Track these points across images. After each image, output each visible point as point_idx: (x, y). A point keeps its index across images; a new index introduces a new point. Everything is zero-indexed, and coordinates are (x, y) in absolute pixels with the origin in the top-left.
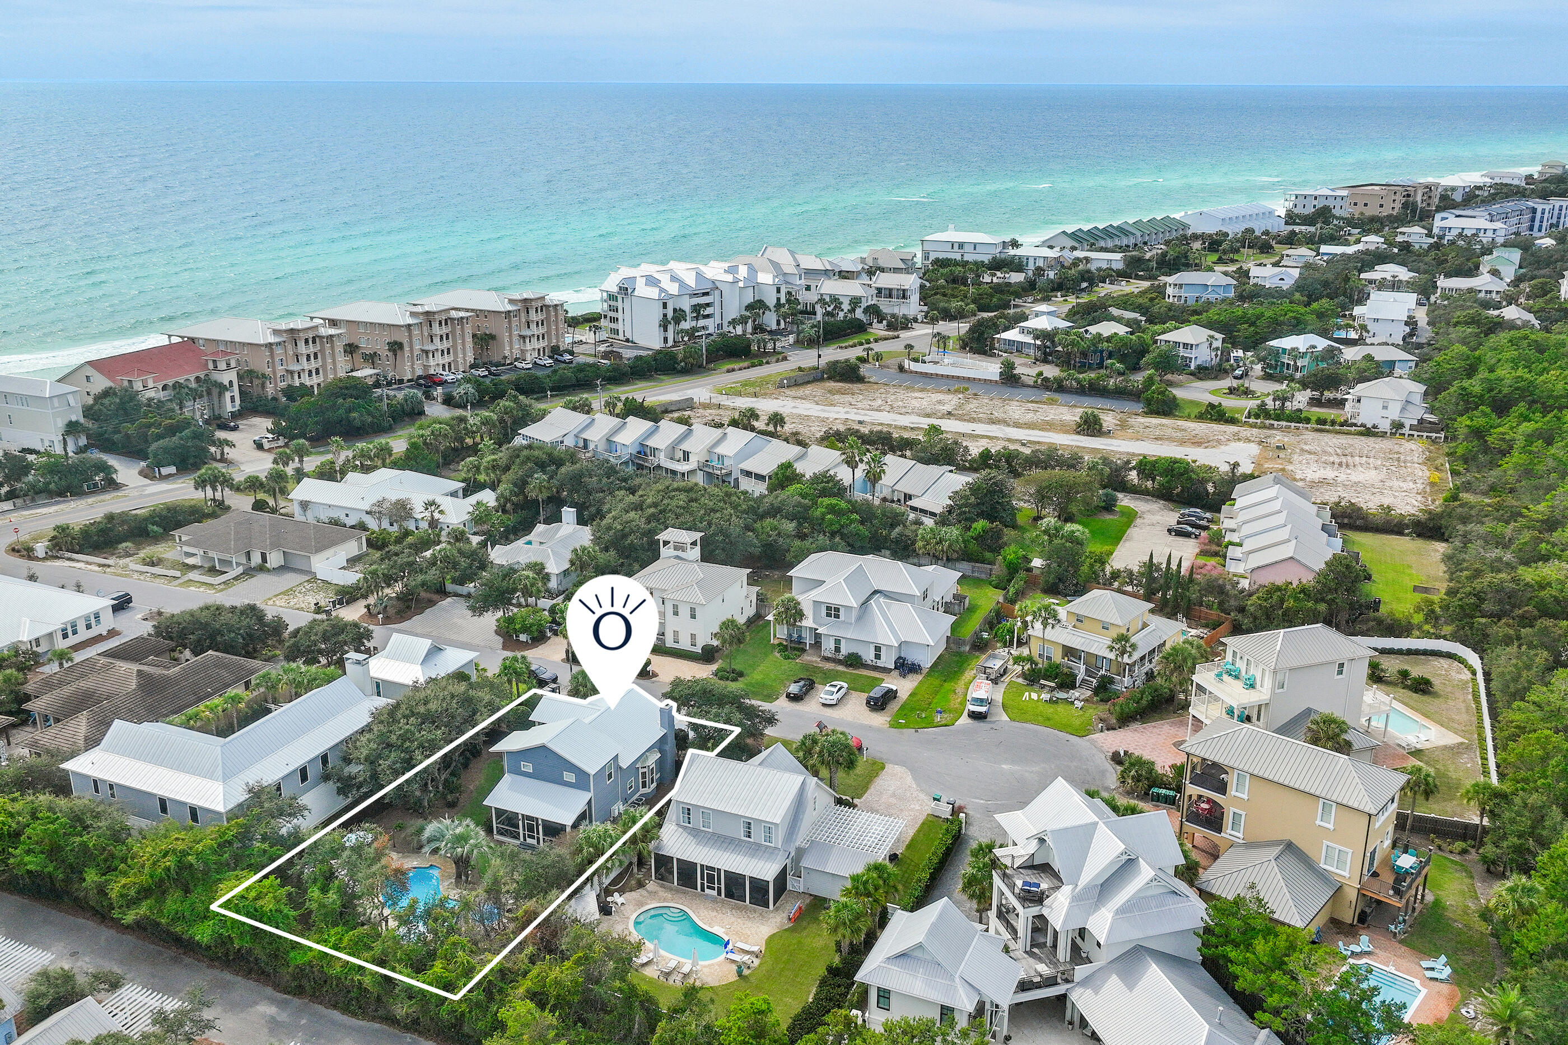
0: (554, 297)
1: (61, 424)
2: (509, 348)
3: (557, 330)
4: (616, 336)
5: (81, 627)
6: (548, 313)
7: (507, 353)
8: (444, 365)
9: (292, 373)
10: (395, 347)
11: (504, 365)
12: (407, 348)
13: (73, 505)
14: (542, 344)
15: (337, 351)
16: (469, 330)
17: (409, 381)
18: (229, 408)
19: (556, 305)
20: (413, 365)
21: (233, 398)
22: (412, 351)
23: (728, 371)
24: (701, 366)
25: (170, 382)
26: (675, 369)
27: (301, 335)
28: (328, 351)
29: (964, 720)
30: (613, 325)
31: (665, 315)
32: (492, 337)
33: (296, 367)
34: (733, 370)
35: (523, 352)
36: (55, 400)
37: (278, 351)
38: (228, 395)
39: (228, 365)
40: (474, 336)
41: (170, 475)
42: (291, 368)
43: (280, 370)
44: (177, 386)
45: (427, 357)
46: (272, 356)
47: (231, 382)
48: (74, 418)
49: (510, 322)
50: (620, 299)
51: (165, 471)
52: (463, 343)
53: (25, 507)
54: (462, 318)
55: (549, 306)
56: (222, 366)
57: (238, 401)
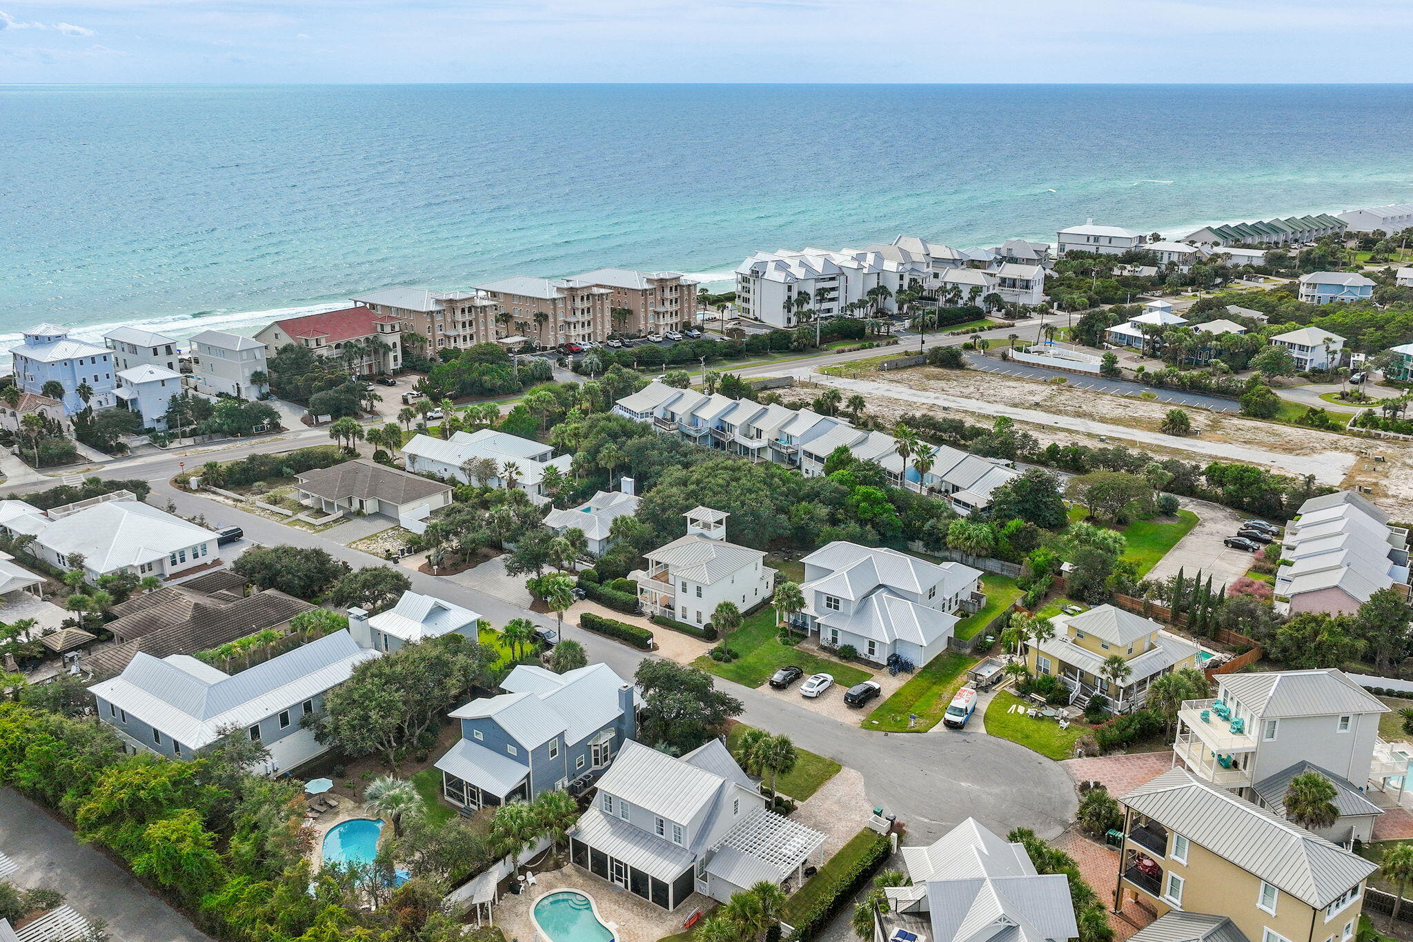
0: (688, 278)
1: (248, 373)
2: (644, 323)
3: (689, 307)
4: (747, 315)
5: (189, 555)
6: (682, 291)
7: (642, 327)
8: (584, 336)
9: (449, 337)
10: (541, 318)
11: (639, 337)
12: (551, 319)
13: (238, 444)
14: (675, 320)
15: (489, 320)
16: (608, 306)
17: (552, 348)
18: (392, 366)
19: (689, 285)
20: (556, 334)
21: (395, 358)
22: (555, 322)
23: (839, 352)
24: (814, 346)
25: (342, 342)
26: (788, 348)
27: (458, 304)
28: (481, 320)
29: (940, 728)
30: (745, 305)
31: (789, 298)
32: (630, 312)
33: (452, 333)
34: (843, 351)
35: (657, 326)
36: (244, 354)
37: (439, 318)
38: (391, 355)
39: (393, 327)
40: (613, 310)
41: (326, 423)
42: (448, 333)
43: (439, 334)
44: (348, 345)
45: (569, 328)
46: (433, 322)
47: (395, 344)
48: (259, 369)
49: (646, 298)
50: (752, 282)
51: (322, 419)
52: (603, 316)
53: (203, 444)
54: (602, 294)
55: (683, 286)
56: (388, 329)
57: (400, 360)
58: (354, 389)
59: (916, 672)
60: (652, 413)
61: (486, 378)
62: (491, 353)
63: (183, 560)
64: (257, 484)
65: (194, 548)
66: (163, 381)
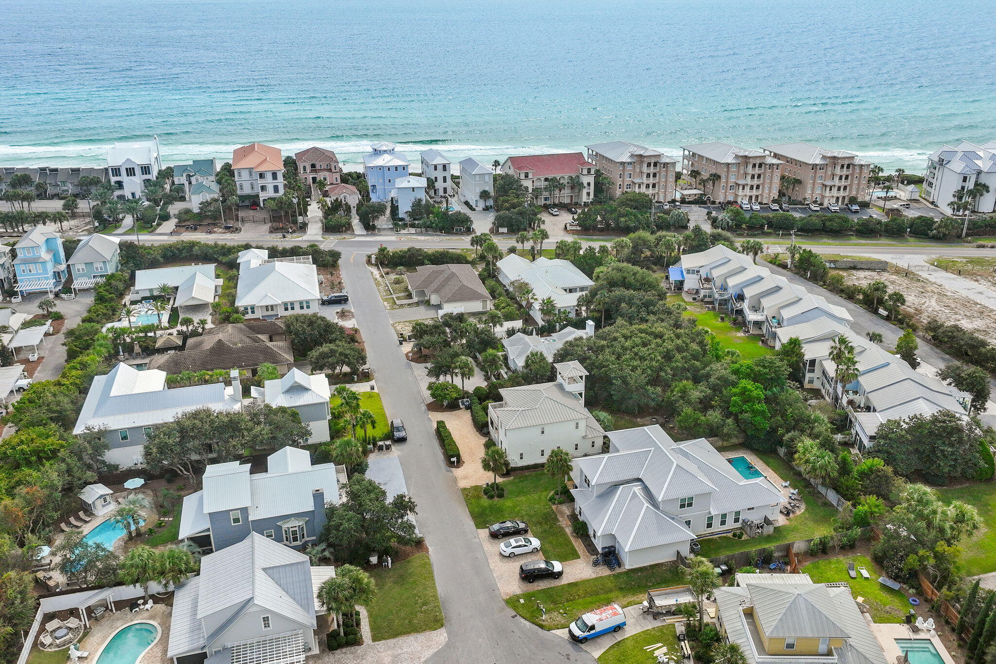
1: (478, 190)
2: (810, 192)
3: (859, 184)
4: (927, 197)
5: (297, 306)
6: (854, 169)
7: (807, 196)
9: (635, 184)
10: (716, 178)
11: (803, 205)
12: (723, 180)
14: (842, 193)
16: (777, 175)
17: (720, 203)
18: (585, 199)
19: (862, 165)
20: (726, 192)
21: (588, 194)
22: (727, 182)
23: (979, 247)
24: (959, 236)
25: (550, 177)
30: (929, 189)
31: (963, 188)
32: (799, 182)
33: (638, 181)
34: (983, 246)
35: (823, 197)
36: (477, 177)
37: (629, 168)
38: (585, 191)
39: (589, 171)
40: (783, 178)
41: (503, 233)
42: (635, 181)
43: (628, 180)
44: (553, 180)
45: (739, 189)
46: (624, 170)
47: (589, 184)
48: (487, 189)
49: (815, 172)
50: (937, 169)
51: (501, 230)
52: (771, 183)
53: (421, 234)
54: (773, 164)
55: (855, 165)
56: (585, 172)
57: (592, 196)
58: (525, 212)
59: (618, 570)
60: (698, 272)
61: (622, 219)
62: (636, 201)
63: (293, 308)
64: (401, 267)
65: (301, 303)
66: (413, 188)
